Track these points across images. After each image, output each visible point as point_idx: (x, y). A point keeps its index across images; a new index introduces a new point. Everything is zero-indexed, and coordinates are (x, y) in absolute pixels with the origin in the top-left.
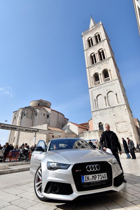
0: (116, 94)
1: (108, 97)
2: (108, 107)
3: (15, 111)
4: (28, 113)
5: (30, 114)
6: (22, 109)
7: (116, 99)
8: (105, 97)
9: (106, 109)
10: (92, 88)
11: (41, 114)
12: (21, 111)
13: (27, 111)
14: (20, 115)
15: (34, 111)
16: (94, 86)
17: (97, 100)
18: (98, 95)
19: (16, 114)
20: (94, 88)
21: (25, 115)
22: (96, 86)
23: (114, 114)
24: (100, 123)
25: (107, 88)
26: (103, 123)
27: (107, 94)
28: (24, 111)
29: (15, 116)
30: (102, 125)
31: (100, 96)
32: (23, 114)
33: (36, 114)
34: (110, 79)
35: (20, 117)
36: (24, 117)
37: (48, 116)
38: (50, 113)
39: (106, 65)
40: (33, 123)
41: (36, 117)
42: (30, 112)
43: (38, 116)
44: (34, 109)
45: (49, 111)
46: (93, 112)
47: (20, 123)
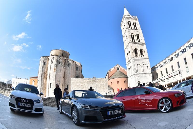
0: (147, 67)
1: (143, 67)
2: (144, 73)
3: (45, 57)
4: (63, 62)
5: (64, 63)
6: (56, 57)
7: (147, 70)
8: (142, 67)
9: (143, 74)
10: (134, 58)
11: (73, 65)
12: (56, 58)
13: (61, 59)
14: (55, 63)
15: (66, 61)
16: (135, 57)
17: (137, 67)
19: (45, 59)
21: (60, 63)
22: (137, 58)
23: (146, 77)
24: (139, 81)
25: (143, 61)
26: (140, 82)
27: (143, 65)
28: (58, 59)
29: (45, 61)
31: (138, 65)
32: (58, 62)
33: (69, 65)
34: (144, 56)
35: (55, 65)
36: (59, 65)
37: (77, 69)
38: (80, 66)
39: (142, 46)
40: (65, 72)
41: (68, 67)
42: (63, 61)
43: (71, 67)
44: (66, 59)
45: (78, 64)
46: (135, 74)
47: (56, 70)
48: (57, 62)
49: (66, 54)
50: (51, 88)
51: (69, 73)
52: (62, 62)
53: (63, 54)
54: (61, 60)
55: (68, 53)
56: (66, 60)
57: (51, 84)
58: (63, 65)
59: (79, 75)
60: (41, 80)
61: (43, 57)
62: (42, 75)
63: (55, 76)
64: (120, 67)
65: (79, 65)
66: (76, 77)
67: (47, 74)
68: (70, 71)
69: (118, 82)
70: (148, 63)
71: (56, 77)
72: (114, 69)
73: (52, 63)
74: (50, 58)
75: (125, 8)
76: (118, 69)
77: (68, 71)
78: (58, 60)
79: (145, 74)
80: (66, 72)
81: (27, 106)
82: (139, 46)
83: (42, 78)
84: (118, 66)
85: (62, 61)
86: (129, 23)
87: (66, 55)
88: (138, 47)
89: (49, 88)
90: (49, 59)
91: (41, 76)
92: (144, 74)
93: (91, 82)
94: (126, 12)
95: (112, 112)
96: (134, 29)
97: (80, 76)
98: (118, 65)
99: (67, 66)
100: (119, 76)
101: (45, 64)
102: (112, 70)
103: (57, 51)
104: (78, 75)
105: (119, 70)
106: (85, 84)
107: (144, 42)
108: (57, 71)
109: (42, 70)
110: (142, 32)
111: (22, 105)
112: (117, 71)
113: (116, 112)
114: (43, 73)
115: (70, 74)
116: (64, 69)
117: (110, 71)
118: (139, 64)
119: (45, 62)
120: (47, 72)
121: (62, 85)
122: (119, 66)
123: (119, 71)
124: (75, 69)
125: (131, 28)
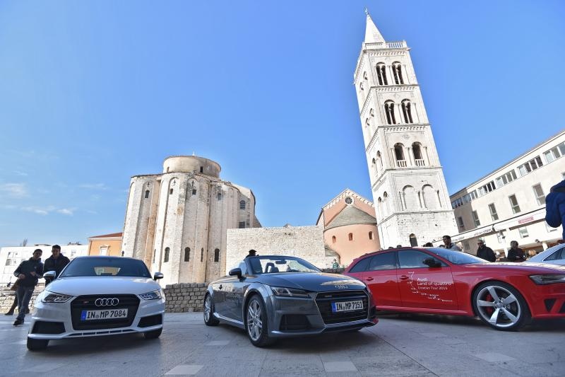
0: (438, 192)
1: (423, 193)
2: (426, 210)
3: (146, 176)
4: (204, 188)
5: (206, 192)
6: (184, 174)
7: (438, 200)
8: (419, 193)
9: (422, 213)
10: (395, 170)
11: (232, 197)
12: (181, 179)
13: (199, 181)
14: (179, 191)
15: (211, 185)
16: (397, 167)
17: (404, 194)
18: (405, 187)
19: (148, 183)
20: (399, 172)
21: (194, 192)
22: (403, 169)
23: (435, 223)
24: (412, 235)
25: (423, 178)
26: (417, 236)
27: (423, 188)
28: (190, 182)
29: (147, 188)
30: (415, 239)
31: (408, 189)
32: (190, 190)
33: (220, 195)
34: (426, 163)
35: (180, 196)
36: (193, 196)
37: (242, 205)
38: (249, 197)
39: (419, 134)
40: (210, 216)
41: (219, 202)
42: (205, 186)
43: (225, 199)
44: (211, 181)
45: (246, 192)
46: (398, 214)
47: (184, 211)
48: (187, 190)
49: (211, 166)
50: (166, 260)
51: (222, 218)
52: (201, 189)
53: (202, 168)
54: (197, 185)
55: (214, 164)
56: (213, 183)
57: (167, 249)
58: (205, 196)
59: (248, 220)
60: (136, 240)
61: (139, 176)
62: (138, 228)
63: (181, 228)
64: (355, 195)
65: (249, 195)
66: (242, 225)
67: (155, 225)
68: (225, 210)
69: (351, 235)
70: (439, 180)
71: (183, 230)
72: (337, 201)
73: (171, 191)
74: (165, 179)
75: (368, 18)
76: (348, 200)
77: (219, 213)
78: (188, 184)
79: (431, 212)
80: (212, 216)
81: (113, 317)
82: (409, 134)
83: (137, 234)
84: (349, 193)
85: (201, 186)
86: (378, 69)
87: (211, 169)
88: (407, 137)
89: (161, 263)
90: (160, 181)
91: (135, 229)
92: (426, 212)
93: (281, 237)
94: (372, 33)
95: (343, 304)
96: (395, 84)
97: (251, 223)
98: (348, 191)
99: (214, 198)
100: (353, 220)
101: (147, 196)
102: (334, 203)
103: (184, 159)
104: (245, 220)
105: (352, 203)
106: (265, 242)
107: (427, 122)
108: (187, 214)
109: (140, 214)
110: (419, 91)
111: (98, 316)
112: (347, 205)
113: (352, 305)
114: (143, 220)
115: (225, 219)
116: (206, 207)
117: (328, 207)
118: (410, 186)
119: (148, 192)
120: (155, 218)
121: (202, 250)
122: (351, 194)
123: (354, 207)
124: (236, 205)
125: (386, 83)
